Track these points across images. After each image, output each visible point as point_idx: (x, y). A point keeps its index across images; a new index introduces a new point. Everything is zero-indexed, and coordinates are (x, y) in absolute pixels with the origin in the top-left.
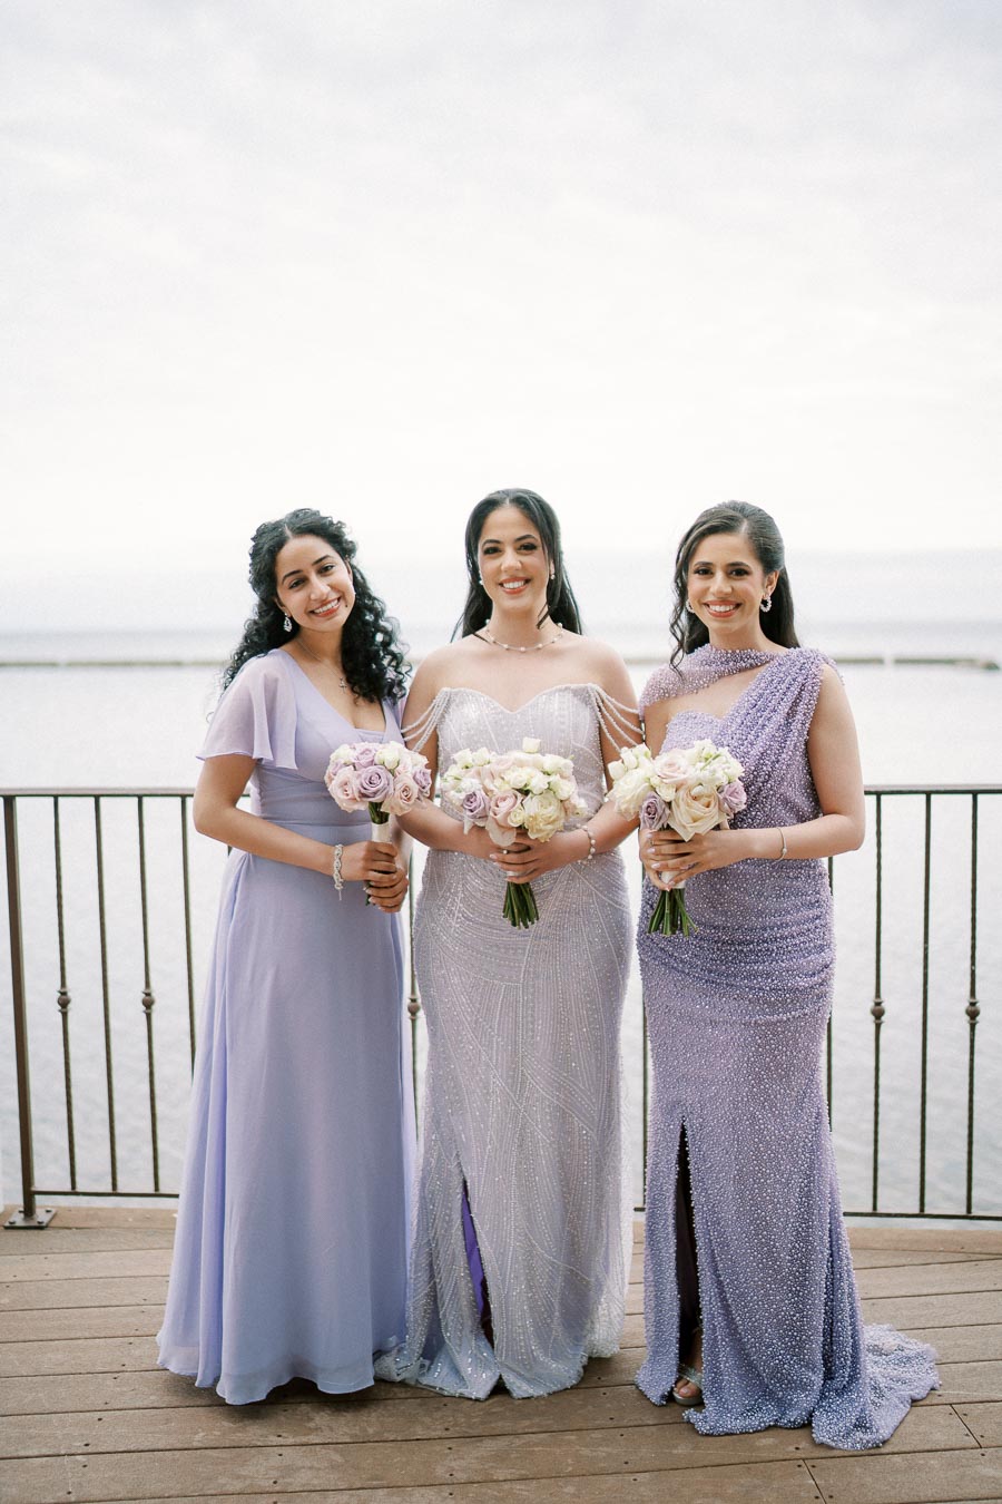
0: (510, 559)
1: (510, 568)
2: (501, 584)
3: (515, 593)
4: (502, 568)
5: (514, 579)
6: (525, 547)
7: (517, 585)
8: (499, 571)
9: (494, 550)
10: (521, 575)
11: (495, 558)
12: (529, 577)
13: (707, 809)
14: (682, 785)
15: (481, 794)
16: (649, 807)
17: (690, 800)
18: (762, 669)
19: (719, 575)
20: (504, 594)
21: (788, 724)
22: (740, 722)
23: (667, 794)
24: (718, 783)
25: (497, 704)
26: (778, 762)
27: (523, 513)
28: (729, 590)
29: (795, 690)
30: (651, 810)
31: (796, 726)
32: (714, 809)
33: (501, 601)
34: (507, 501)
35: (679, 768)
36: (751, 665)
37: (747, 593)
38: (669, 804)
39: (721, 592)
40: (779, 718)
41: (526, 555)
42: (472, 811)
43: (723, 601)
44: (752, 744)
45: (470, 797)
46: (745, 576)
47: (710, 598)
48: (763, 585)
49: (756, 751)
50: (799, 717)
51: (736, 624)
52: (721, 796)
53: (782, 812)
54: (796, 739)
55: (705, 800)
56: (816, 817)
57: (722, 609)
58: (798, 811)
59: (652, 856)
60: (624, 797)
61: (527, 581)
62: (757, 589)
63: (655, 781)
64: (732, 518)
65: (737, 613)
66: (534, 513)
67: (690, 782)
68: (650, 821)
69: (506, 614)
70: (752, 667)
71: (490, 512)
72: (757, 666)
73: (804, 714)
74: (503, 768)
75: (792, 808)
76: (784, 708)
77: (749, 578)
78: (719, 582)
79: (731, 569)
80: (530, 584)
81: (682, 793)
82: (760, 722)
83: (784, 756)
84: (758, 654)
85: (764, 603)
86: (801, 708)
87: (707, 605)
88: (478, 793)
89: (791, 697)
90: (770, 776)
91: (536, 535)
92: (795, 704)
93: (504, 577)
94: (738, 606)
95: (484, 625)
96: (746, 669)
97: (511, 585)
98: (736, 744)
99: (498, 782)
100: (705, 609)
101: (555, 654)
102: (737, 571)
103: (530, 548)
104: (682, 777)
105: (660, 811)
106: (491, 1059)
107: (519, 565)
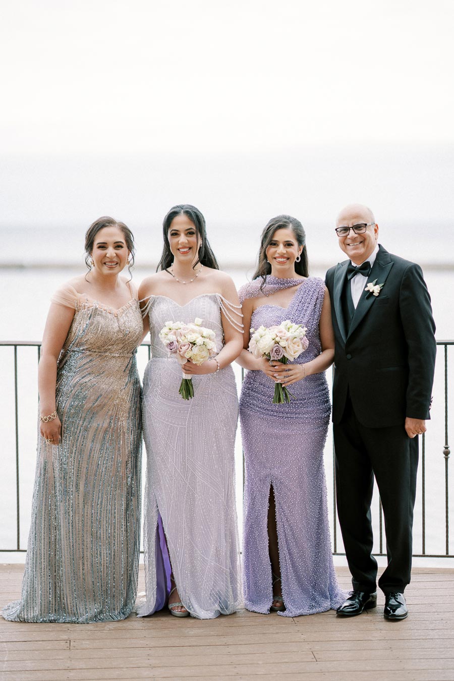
0: (183, 239)
1: (183, 243)
2: (179, 250)
4: (179, 242)
5: (184, 247)
6: (189, 233)
7: (185, 250)
9: (176, 234)
10: (187, 246)
11: (176, 238)
15: (176, 343)
19: (281, 246)
20: (180, 254)
21: (314, 309)
22: (296, 309)
25: (175, 303)
27: (189, 218)
28: (285, 252)
29: (316, 294)
33: (178, 257)
34: (182, 212)
36: (294, 285)
37: (292, 253)
39: (282, 253)
40: (312, 306)
41: (190, 237)
42: (171, 349)
43: (282, 256)
44: (302, 318)
45: (171, 344)
46: (291, 246)
47: (277, 255)
51: (287, 266)
57: (282, 260)
61: (190, 248)
63: (278, 339)
64: (285, 222)
66: (193, 218)
71: (175, 217)
74: (186, 331)
76: (313, 303)
77: (293, 247)
78: (281, 249)
82: (304, 308)
84: (295, 280)
85: (298, 258)
87: (275, 258)
88: (174, 342)
89: (315, 298)
91: (194, 228)
92: (317, 300)
93: (180, 246)
94: (288, 259)
96: (292, 287)
97: (183, 250)
98: (296, 318)
99: (183, 338)
100: (274, 260)
101: (201, 280)
103: (191, 233)
106: (173, 461)
107: (187, 241)
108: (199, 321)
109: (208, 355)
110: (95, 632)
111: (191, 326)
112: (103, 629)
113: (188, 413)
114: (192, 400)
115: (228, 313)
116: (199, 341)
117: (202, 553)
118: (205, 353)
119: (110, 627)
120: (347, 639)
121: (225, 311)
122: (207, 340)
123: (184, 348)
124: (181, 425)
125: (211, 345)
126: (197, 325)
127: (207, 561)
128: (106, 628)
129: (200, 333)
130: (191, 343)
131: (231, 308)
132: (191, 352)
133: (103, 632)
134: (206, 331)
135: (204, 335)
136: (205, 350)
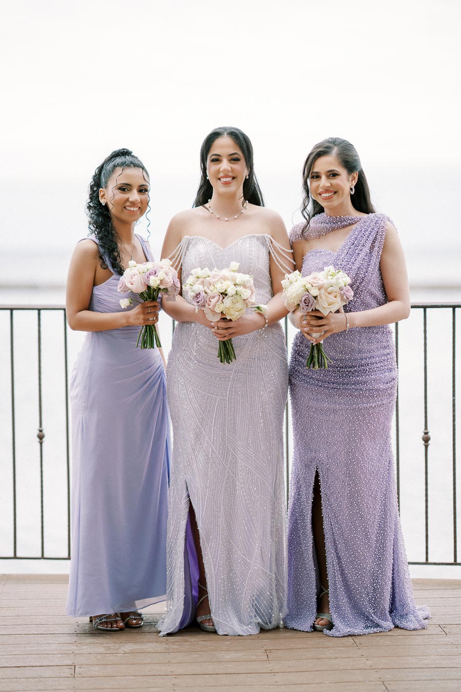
0: (225, 165)
1: (225, 170)
2: (219, 179)
3: (226, 184)
4: (221, 170)
5: (226, 176)
6: (234, 159)
7: (228, 179)
8: (218, 171)
9: (217, 160)
10: (230, 174)
11: (217, 164)
12: (235, 176)
13: (335, 299)
14: (322, 287)
15: (204, 294)
16: (305, 300)
17: (327, 294)
18: (356, 225)
19: (324, 178)
20: (220, 184)
21: (371, 253)
22: (346, 252)
23: (314, 292)
24: (340, 286)
25: (215, 244)
26: (367, 272)
27: (234, 141)
28: (329, 185)
29: (373, 234)
30: (307, 302)
31: (375, 253)
32: (339, 299)
33: (218, 188)
34: (225, 133)
35: (320, 279)
36: (349, 223)
37: (338, 185)
38: (315, 298)
39: (325, 186)
40: (366, 249)
41: (235, 163)
42: (198, 302)
43: (327, 190)
44: (353, 263)
45: (198, 295)
46: (337, 176)
48: (349, 181)
49: (355, 267)
50: (376, 248)
51: (336, 201)
52: (342, 292)
53: (369, 299)
54: (375, 261)
55: (334, 294)
56: (386, 303)
57: (327, 195)
58: (377, 299)
59: (305, 326)
60: (292, 296)
61: (234, 178)
62: (346, 183)
63: (308, 286)
64: (328, 147)
65: (335, 196)
66: (240, 142)
67: (326, 286)
68: (307, 307)
69: (220, 195)
70: (350, 224)
71: (216, 138)
72: (353, 224)
73: (378, 247)
74: (216, 279)
75: (374, 298)
76: (369, 245)
77: (339, 177)
78: (324, 182)
79: (329, 174)
80: (235, 179)
81: (322, 291)
82: (357, 252)
83: (370, 269)
84: (353, 217)
85: (351, 189)
86: (377, 244)
87: (320, 194)
88: (201, 293)
89: (371, 238)
90: (363, 280)
91: (240, 153)
92: (374, 242)
93: (221, 175)
94: (335, 192)
95: (208, 202)
96: (346, 226)
97: (225, 180)
98: (345, 264)
99: (212, 288)
100: (319, 196)
101: (247, 218)
102: (333, 174)
103: (237, 160)
104: (322, 283)
105: (311, 301)
106: (210, 439)
107: (230, 169)
108: (235, 265)
109: (245, 307)
110: (107, 655)
111: (225, 272)
112: (115, 652)
113: (230, 380)
114: (234, 365)
115: (279, 259)
116: (231, 291)
117: (244, 554)
118: (239, 305)
119: (125, 650)
120: (425, 666)
121: (275, 256)
122: (240, 289)
123: (214, 301)
124: (221, 395)
125: (245, 294)
126: (233, 271)
127: (250, 564)
128: (120, 651)
129: (232, 280)
130: (222, 294)
131: (282, 253)
132: (222, 305)
133: (116, 656)
134: (241, 277)
135: (237, 282)
136: (240, 300)
